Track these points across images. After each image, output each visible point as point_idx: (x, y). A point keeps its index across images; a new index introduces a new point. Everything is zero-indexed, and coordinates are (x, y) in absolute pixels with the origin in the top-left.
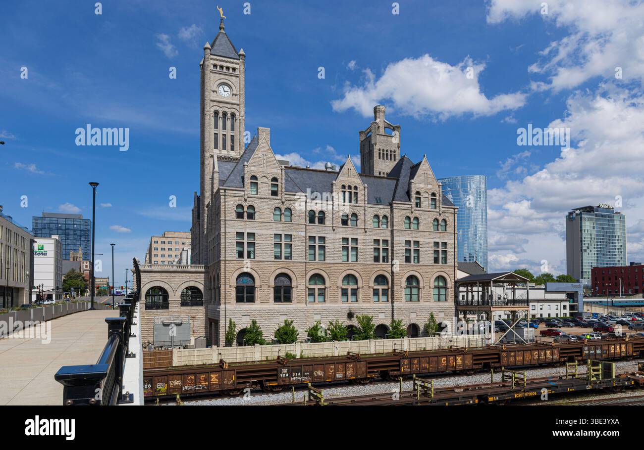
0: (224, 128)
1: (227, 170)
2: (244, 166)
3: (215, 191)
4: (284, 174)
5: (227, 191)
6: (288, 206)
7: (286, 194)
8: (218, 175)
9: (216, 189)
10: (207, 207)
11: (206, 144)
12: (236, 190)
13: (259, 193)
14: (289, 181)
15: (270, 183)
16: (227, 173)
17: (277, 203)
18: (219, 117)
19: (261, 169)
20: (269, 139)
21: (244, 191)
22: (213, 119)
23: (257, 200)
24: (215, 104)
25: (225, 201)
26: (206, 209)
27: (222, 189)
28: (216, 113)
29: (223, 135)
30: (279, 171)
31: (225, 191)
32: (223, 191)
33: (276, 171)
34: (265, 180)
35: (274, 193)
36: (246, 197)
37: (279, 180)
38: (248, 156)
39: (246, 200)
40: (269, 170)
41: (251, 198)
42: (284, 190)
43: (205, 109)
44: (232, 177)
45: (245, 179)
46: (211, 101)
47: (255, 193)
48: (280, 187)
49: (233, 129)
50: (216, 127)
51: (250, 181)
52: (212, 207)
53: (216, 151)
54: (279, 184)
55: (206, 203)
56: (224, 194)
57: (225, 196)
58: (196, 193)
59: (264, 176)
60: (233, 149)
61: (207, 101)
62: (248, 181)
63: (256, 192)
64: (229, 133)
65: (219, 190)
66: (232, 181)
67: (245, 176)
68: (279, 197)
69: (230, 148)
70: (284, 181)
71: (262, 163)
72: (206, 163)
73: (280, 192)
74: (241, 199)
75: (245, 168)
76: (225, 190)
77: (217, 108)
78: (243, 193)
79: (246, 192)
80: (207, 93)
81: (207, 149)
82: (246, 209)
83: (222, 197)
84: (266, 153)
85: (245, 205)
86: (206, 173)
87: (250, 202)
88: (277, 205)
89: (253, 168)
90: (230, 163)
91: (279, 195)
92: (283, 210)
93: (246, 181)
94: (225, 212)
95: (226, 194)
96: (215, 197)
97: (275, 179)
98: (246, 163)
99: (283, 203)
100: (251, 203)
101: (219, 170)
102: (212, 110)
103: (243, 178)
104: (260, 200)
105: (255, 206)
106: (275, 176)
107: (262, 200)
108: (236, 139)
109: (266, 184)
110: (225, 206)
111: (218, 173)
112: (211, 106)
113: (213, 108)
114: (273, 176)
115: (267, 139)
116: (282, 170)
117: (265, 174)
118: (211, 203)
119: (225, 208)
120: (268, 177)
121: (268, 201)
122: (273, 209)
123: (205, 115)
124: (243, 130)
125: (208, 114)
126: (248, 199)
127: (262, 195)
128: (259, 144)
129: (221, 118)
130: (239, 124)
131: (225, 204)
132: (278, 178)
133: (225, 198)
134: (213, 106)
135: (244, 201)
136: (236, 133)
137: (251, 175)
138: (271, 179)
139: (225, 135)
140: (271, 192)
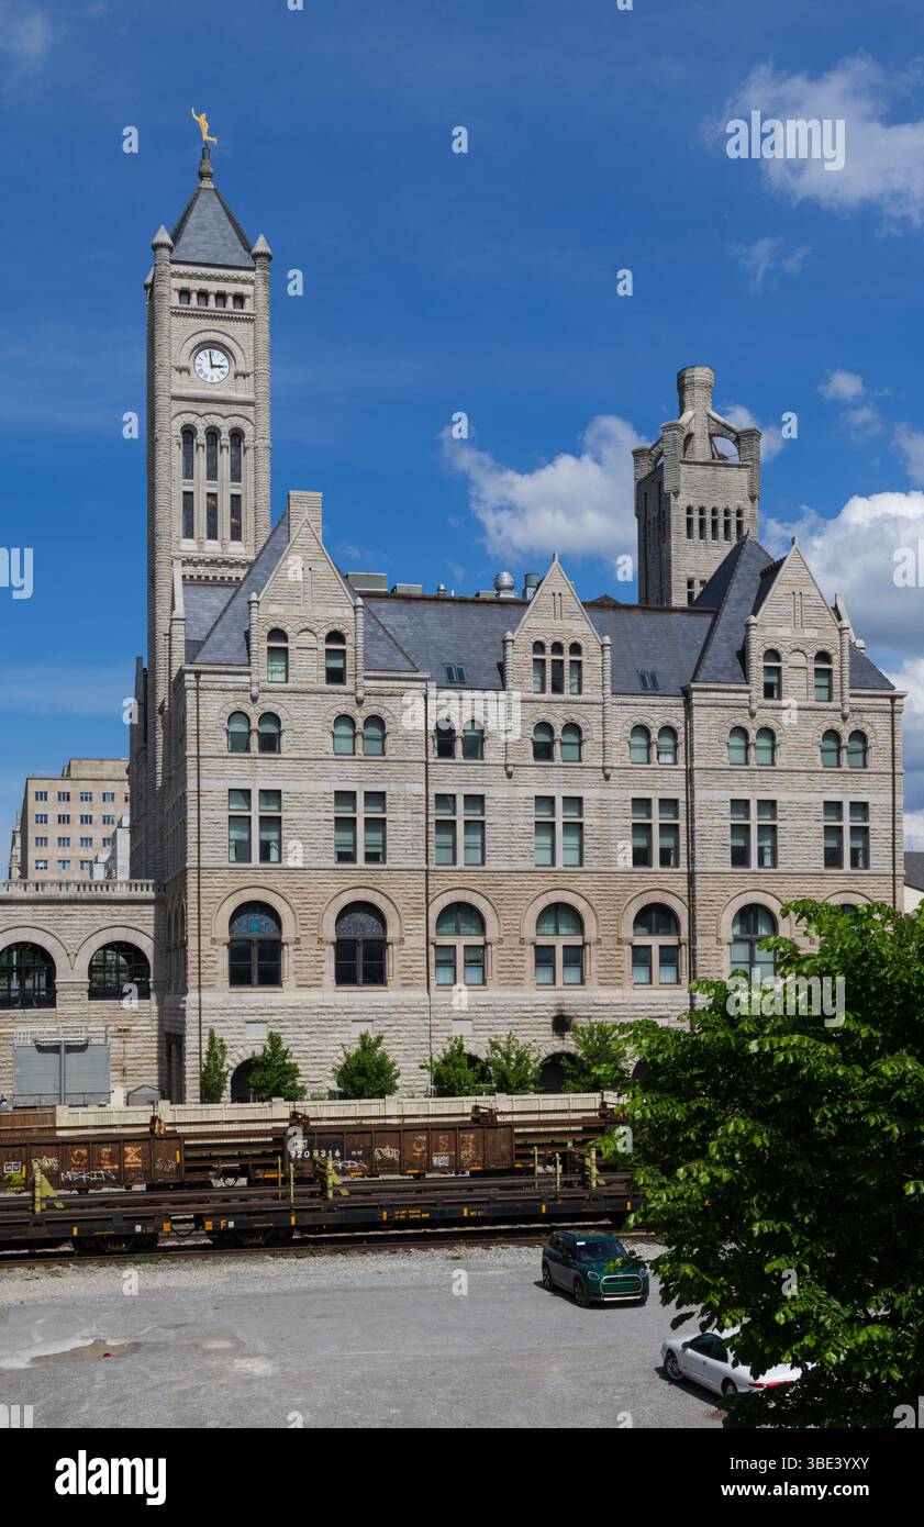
0: (212, 473)
1: (209, 609)
2: (250, 603)
3: (174, 676)
4: (362, 621)
5: (203, 677)
6: (373, 711)
7: (366, 678)
8: (182, 628)
9: (176, 668)
10: (161, 711)
11: (160, 528)
12: (228, 673)
13: (291, 679)
15: (323, 647)
16: (207, 619)
17: (343, 705)
18: (198, 445)
19: (296, 611)
20: (319, 524)
21: (249, 674)
22: (178, 453)
23: (287, 696)
24: (185, 406)
25: (198, 705)
26: (160, 717)
27: (189, 672)
28: (188, 432)
29: (208, 494)
30: (349, 613)
31: (197, 677)
32: (192, 677)
33: (338, 612)
34: (309, 639)
35: (336, 676)
36: (255, 689)
37: (349, 639)
38: (265, 570)
39: (254, 699)
40: (319, 612)
41: (270, 692)
42: (360, 666)
43: (158, 425)
44: (218, 635)
45: (254, 639)
46: (174, 398)
47: (281, 677)
48: (350, 658)
49: (236, 476)
50: (188, 473)
51: (266, 644)
52: (170, 716)
53: (189, 543)
54: (349, 648)
55: (159, 700)
56: (194, 684)
57: (197, 689)
59: (306, 630)
60: (236, 534)
61: (162, 401)
62: (260, 645)
63: (283, 675)
64: (226, 489)
65: (184, 672)
66: (219, 647)
67: (254, 632)
68: (349, 687)
69: (227, 533)
70: (362, 640)
71: (300, 593)
72: (160, 583)
73: (349, 672)
74: (241, 695)
75: (253, 610)
76: (198, 674)
77: (192, 419)
78: (246, 679)
79: (255, 678)
80: (161, 378)
81: (162, 542)
82: (255, 724)
83: (191, 694)
84: (311, 564)
85: (254, 712)
87: (268, 704)
88: (343, 710)
89: (274, 609)
90: (219, 590)
91: (348, 681)
92: (360, 723)
93: (254, 647)
94: (198, 735)
95: (201, 684)
96: (175, 690)
97: (336, 637)
98: (254, 597)
99: (360, 702)
100: (269, 707)
101: (184, 614)
102: (177, 425)
103: (247, 637)
104: (295, 696)
105: (281, 714)
106: (337, 627)
107: (301, 697)
108: (247, 504)
109: (311, 652)
110: (198, 717)
111: (182, 622)
112: (172, 415)
113: (178, 418)
114: (331, 628)
115: (313, 524)
116: (355, 608)
117: (307, 625)
118: (167, 704)
119: (198, 725)
120: (317, 630)
121: (317, 698)
122: (330, 722)
123: (157, 440)
124: (265, 478)
125: (163, 440)
126: (262, 695)
127: (300, 682)
128: (292, 539)
129: (203, 446)
130: (252, 461)
131: (198, 713)
132: (346, 631)
133: (198, 697)
134: (179, 414)
135: (250, 701)
136: (245, 488)
137: (269, 629)
138: (325, 636)
139: (215, 495)
140: (325, 672)
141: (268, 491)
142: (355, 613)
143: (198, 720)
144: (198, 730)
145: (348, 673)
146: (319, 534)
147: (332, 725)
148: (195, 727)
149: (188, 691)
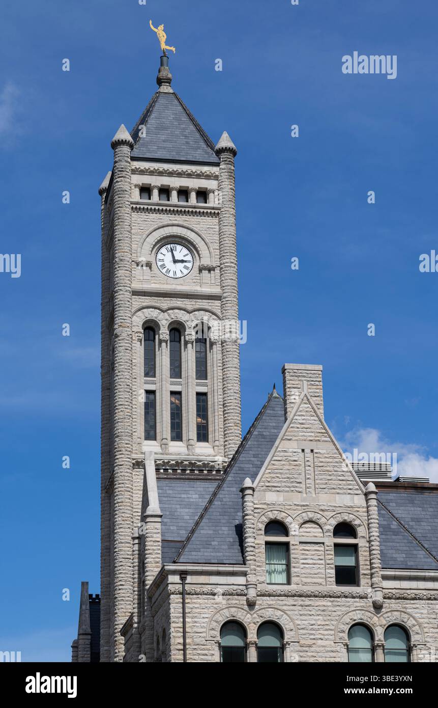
0: (176, 371)
1: (189, 505)
2: (243, 490)
3: (149, 581)
4: (374, 510)
5: (189, 579)
6: (395, 618)
7: (385, 578)
8: (158, 526)
9: (152, 572)
10: (124, 632)
11: (121, 428)
12: (219, 573)
13: (294, 580)
14: (396, 533)
15: (331, 541)
16: (188, 516)
17: (358, 611)
18: (161, 341)
19: (297, 499)
20: (320, 400)
21: (244, 574)
22: (139, 350)
23: (290, 601)
24: (147, 301)
25: (184, 613)
26: (121, 639)
27: (174, 572)
28: (150, 328)
29: (172, 393)
30: (360, 501)
31: (183, 579)
32: (176, 579)
33: (346, 500)
34: (313, 532)
35: (347, 576)
36: (252, 593)
37: (361, 531)
38: (255, 456)
39: (251, 605)
40: (324, 500)
41: (269, 595)
42: (377, 563)
43: (117, 321)
44: (205, 530)
45: (249, 533)
46: (136, 293)
47: (282, 578)
48: (363, 554)
49: (202, 372)
50: (150, 370)
51: (263, 539)
52: (140, 633)
53: (151, 449)
54: (361, 543)
55: (121, 620)
56: (179, 587)
57: (183, 593)
58: (85, 585)
59: (311, 521)
60: (203, 435)
61: (122, 296)
62: (256, 539)
63: (284, 575)
64: (191, 387)
65: (163, 575)
66: (207, 544)
67: (248, 524)
68: (364, 587)
69: (193, 434)
70: (375, 533)
71: (301, 478)
72: (121, 488)
73: (364, 570)
74: (235, 600)
75: (247, 498)
76: (183, 574)
77: (153, 314)
78: (241, 580)
79: (252, 578)
80: (121, 273)
81: (122, 443)
82: (252, 636)
83: (175, 600)
84: (313, 445)
85: (252, 622)
86: (119, 520)
87: (268, 611)
88: (358, 616)
89: (271, 497)
90: (198, 483)
91: (363, 581)
92: (379, 633)
93: (249, 541)
94: (184, 650)
95: (187, 587)
96: (150, 598)
97: (345, 529)
98: (248, 482)
99: (378, 607)
100: (270, 615)
101: (162, 511)
102: (138, 321)
103: (240, 530)
104: (299, 601)
105: (284, 622)
106: (347, 518)
107: (307, 601)
108: (215, 402)
109: (316, 547)
110: (184, 628)
111: (159, 519)
112: (133, 310)
113: (139, 313)
114: (340, 519)
115: (313, 400)
116: (366, 494)
117: (311, 515)
118: (136, 619)
119: (184, 638)
120: (323, 521)
121: (326, 602)
122: (343, 632)
123: (117, 336)
124: (234, 373)
125: (124, 335)
126: (260, 601)
127: (305, 584)
128: (290, 416)
129: (166, 342)
130: (220, 357)
131: (184, 622)
132: (357, 522)
133: (184, 603)
134: (140, 310)
135: (246, 607)
136: (213, 386)
137: (267, 521)
138: (332, 528)
139: (179, 393)
140: (333, 571)
141: (237, 388)
142: (367, 501)
143: (184, 632)
144: (184, 644)
145: (362, 572)
146: (321, 412)
147: (345, 636)
148: (181, 641)
149: (172, 596)
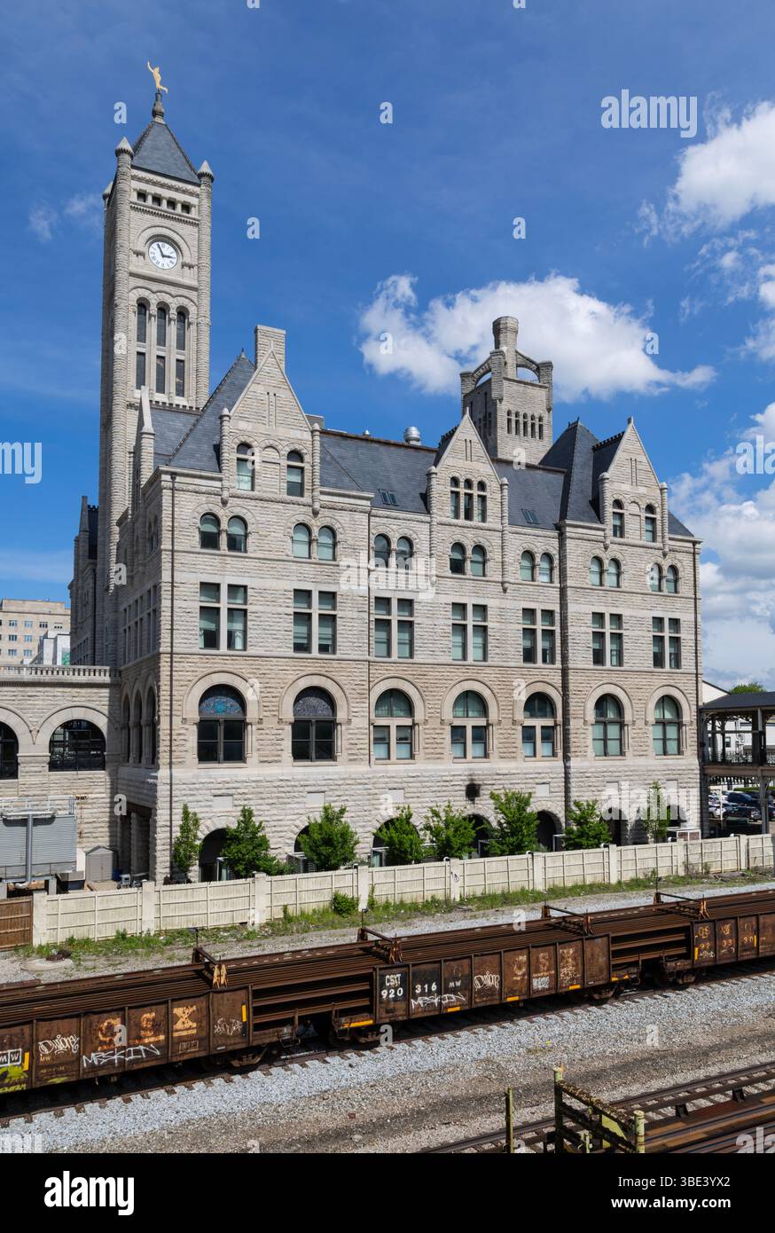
0: (162, 341)
1: (174, 430)
2: (221, 417)
3: (144, 481)
4: (317, 444)
5: (178, 479)
6: (327, 522)
7: (322, 493)
8: (152, 441)
9: (147, 474)
10: (119, 523)
11: (118, 376)
12: (201, 477)
13: (257, 488)
14: (329, 463)
15: (285, 463)
16: (174, 438)
17: (303, 515)
18: (150, 316)
19: (262, 429)
20: (282, 357)
21: (220, 480)
22: (133, 320)
23: (253, 503)
24: (141, 282)
25: (173, 504)
26: (116, 529)
27: (166, 473)
28: (143, 305)
29: (158, 357)
30: (308, 436)
31: (173, 478)
32: (168, 478)
33: (297, 434)
34: (272, 455)
35: (296, 489)
36: (226, 494)
37: (307, 458)
38: (229, 398)
39: (224, 503)
40: (282, 432)
41: (238, 497)
42: (317, 482)
43: (117, 294)
44: (190, 446)
45: (225, 449)
46: (132, 274)
47: (248, 486)
48: (308, 474)
49: (181, 345)
50: (142, 337)
51: (235, 456)
52: (133, 522)
53: (145, 395)
54: (307, 466)
55: (116, 516)
56: (170, 485)
57: (173, 489)
58: (84, 498)
59: (271, 447)
60: (180, 391)
61: (121, 275)
62: (230, 455)
63: (250, 484)
64: (173, 355)
65: (157, 474)
66: (192, 456)
67: (225, 443)
68: (307, 499)
69: (173, 389)
70: (317, 460)
71: (266, 414)
72: (118, 427)
73: (307, 486)
74: (212, 498)
75: (224, 423)
76: (173, 475)
77: (146, 294)
78: (218, 484)
79: (226, 483)
80: (121, 257)
81: (118, 388)
82: (224, 525)
83: (166, 494)
84: (275, 390)
85: (224, 515)
86: (115, 444)
87: (236, 507)
88: (301, 519)
89: (243, 425)
90: (182, 415)
91: (307, 494)
92: (315, 531)
93: (225, 456)
94: (173, 531)
95: (176, 485)
96: (144, 494)
97: (295, 455)
98: (226, 411)
99: (315, 513)
100: (238, 511)
101: (155, 430)
102: (133, 297)
103: (218, 449)
104: (260, 503)
105: (248, 517)
106: (298, 447)
107: (266, 504)
108: (190, 367)
109: (274, 466)
110: (173, 514)
111: (152, 437)
112: (130, 288)
113: (134, 291)
114: (292, 447)
115: (277, 356)
116: (312, 432)
117: (271, 442)
118: (130, 512)
119: (173, 522)
120: (280, 447)
121: (280, 506)
122: (290, 528)
123: (116, 305)
124: (205, 348)
125: (122, 305)
126: (231, 501)
127: (265, 492)
128: (259, 367)
129: (155, 316)
130: (195, 334)
131: (173, 511)
132: (305, 451)
133: (173, 496)
134: (135, 288)
135: (220, 504)
136: (189, 355)
137: (239, 442)
138: (286, 454)
139: (163, 358)
140: (286, 485)
141: (207, 359)
142: (313, 436)
143: (173, 518)
144: (173, 527)
145: (306, 487)
146: (283, 366)
147: (292, 531)
148: (170, 524)
149: (164, 491)
